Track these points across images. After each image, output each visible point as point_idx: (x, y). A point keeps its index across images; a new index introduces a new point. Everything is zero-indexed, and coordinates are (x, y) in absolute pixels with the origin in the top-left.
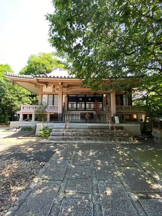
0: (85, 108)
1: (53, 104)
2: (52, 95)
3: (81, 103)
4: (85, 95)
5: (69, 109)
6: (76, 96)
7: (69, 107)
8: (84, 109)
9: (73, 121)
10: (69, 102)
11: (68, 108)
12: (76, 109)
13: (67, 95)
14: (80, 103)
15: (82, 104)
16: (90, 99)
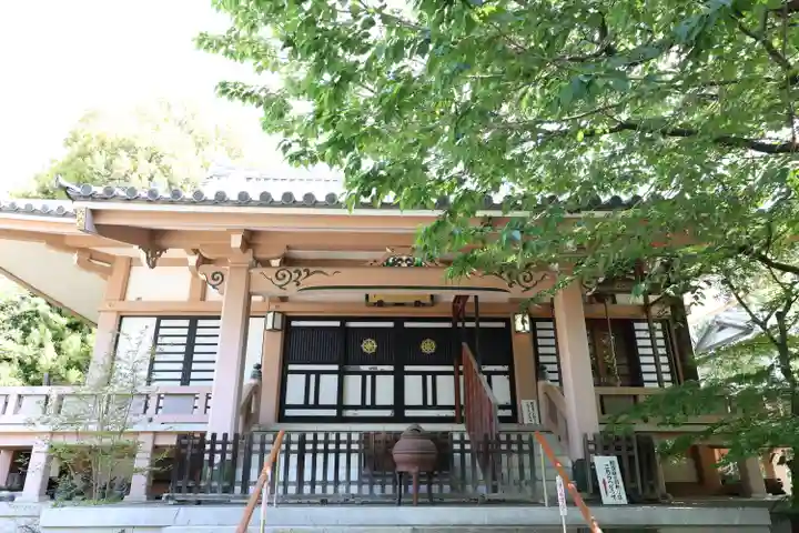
0: (399, 403)
1: (185, 380)
2: (186, 323)
3: (374, 374)
4: (399, 321)
5: (288, 412)
6: (337, 324)
7: (289, 401)
8: (388, 413)
9: (307, 489)
10: (291, 367)
11: (282, 405)
12: (333, 413)
13: (279, 317)
14: (364, 374)
15: (379, 378)
16: (428, 347)
